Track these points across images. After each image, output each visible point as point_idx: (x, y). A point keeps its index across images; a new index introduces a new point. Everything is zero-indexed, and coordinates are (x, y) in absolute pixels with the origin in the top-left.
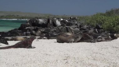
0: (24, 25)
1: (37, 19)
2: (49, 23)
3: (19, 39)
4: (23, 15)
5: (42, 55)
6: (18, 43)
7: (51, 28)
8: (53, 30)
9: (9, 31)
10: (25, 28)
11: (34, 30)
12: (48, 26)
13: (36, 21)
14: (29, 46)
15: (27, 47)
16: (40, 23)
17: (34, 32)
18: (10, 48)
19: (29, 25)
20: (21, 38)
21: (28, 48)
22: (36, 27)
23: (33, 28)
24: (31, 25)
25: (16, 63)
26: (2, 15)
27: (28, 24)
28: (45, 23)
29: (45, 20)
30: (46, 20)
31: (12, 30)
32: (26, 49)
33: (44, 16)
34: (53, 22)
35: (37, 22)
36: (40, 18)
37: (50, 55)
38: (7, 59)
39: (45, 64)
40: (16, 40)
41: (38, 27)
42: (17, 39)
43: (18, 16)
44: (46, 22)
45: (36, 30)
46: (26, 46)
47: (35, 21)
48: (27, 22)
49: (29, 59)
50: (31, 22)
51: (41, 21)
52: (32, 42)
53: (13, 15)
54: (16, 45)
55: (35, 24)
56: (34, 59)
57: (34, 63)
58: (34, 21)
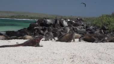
0: (33, 25)
1: (45, 20)
2: (56, 24)
3: (27, 38)
4: (33, 16)
5: (49, 53)
6: (26, 42)
7: (58, 28)
8: (60, 30)
9: (19, 30)
10: (33, 27)
11: (42, 30)
12: (55, 26)
13: (45, 21)
16: (48, 23)
17: (42, 32)
19: (37, 25)
21: (36, 46)
22: (44, 27)
23: (41, 28)
24: (39, 25)
25: (24, 60)
26: (12, 15)
27: (37, 24)
28: (52, 24)
29: (53, 21)
31: (21, 30)
32: (34, 47)
33: (52, 17)
34: (60, 22)
35: (45, 22)
36: (48, 19)
37: (56, 53)
38: (16, 56)
39: (52, 62)
41: (47, 27)
42: (26, 38)
43: (27, 16)
45: (44, 30)
46: (34, 45)
47: (43, 22)
48: (36, 22)
49: (37, 57)
50: (40, 22)
51: (49, 21)
52: (40, 41)
53: (23, 16)
54: (25, 43)
55: (43, 24)
56: (42, 57)
57: (42, 61)
58: (42, 22)
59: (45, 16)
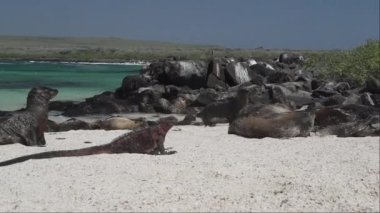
0: (134, 81)
1: (173, 62)
2: (211, 75)
4: (130, 50)
5: (202, 176)
7: (217, 90)
8: (225, 96)
9: (87, 99)
10: (136, 88)
11: (165, 96)
12: (208, 84)
13: (172, 67)
14: (156, 146)
15: (149, 151)
16: (182, 74)
17: (164, 102)
18: (97, 153)
19: (148, 81)
20: (124, 121)
21: (152, 153)
22: (172, 86)
23: (161, 89)
24: (155, 81)
25: (123, 199)
26: (62, 49)
27: (147, 76)
28: (199, 75)
29: (201, 65)
30: (203, 63)
31: (96, 97)
32: (147, 156)
33: (195, 51)
34: (225, 70)
35: (175, 70)
36: (184, 59)
37: (226, 177)
38: (93, 188)
39: (215, 205)
40: (109, 127)
41: (178, 85)
43: (113, 51)
44: (202, 70)
45: (171, 96)
47: (167, 69)
48: (143, 71)
49: (162, 188)
50: (156, 71)
51: (187, 67)
53: (98, 50)
55: (167, 76)
56: (178, 190)
57: (181, 202)
58: (164, 69)
59: (173, 51)
